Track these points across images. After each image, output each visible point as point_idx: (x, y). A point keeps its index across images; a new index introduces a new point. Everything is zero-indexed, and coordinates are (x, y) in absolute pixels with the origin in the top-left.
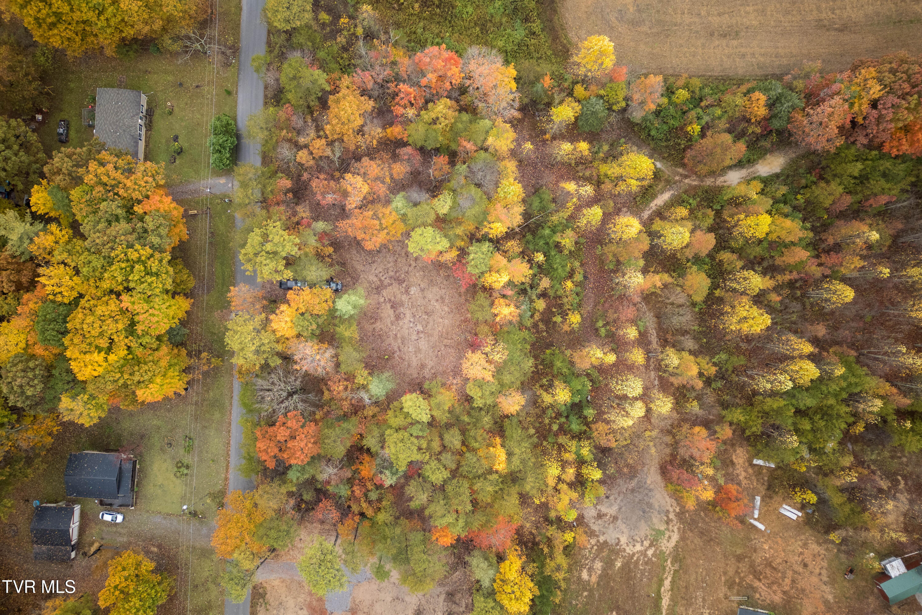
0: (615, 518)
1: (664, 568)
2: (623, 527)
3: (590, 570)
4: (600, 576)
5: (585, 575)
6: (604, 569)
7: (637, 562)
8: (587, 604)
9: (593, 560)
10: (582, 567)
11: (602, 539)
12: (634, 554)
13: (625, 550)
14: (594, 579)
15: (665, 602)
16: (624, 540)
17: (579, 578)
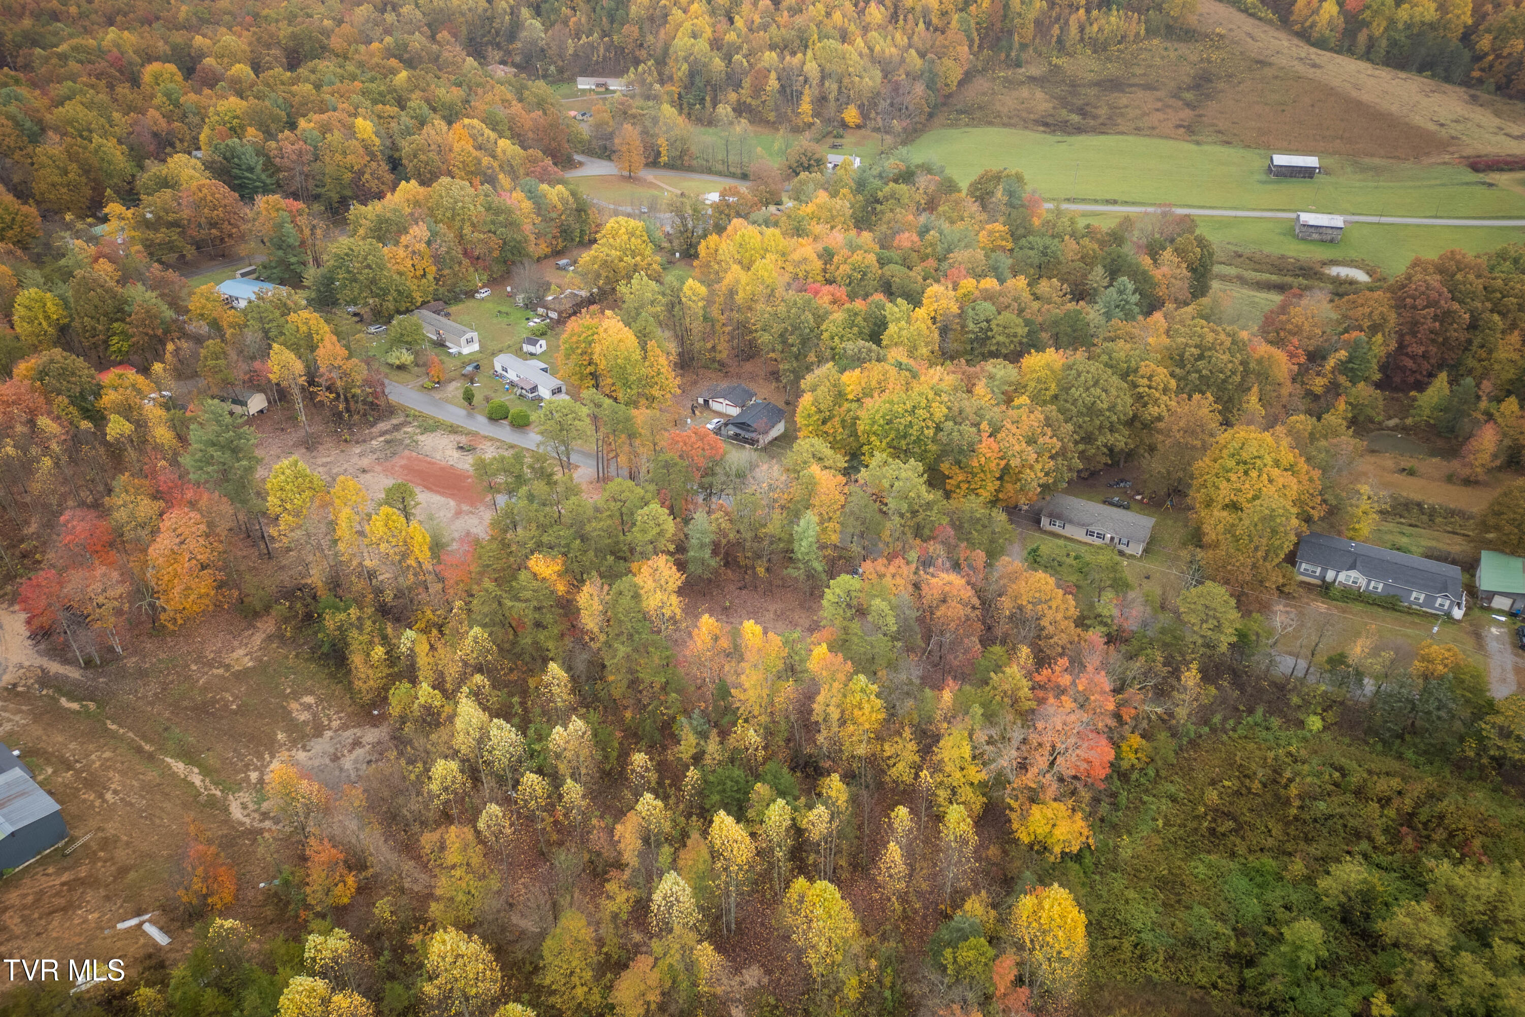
0: (335, 758)
1: (216, 784)
2: (316, 763)
3: (308, 707)
4: (290, 713)
5: (309, 699)
6: (292, 719)
7: (260, 757)
8: (277, 687)
9: (315, 715)
10: (320, 700)
11: (328, 734)
12: (273, 756)
13: (289, 750)
14: (294, 705)
15: (179, 767)
16: (301, 755)
17: (312, 693)
